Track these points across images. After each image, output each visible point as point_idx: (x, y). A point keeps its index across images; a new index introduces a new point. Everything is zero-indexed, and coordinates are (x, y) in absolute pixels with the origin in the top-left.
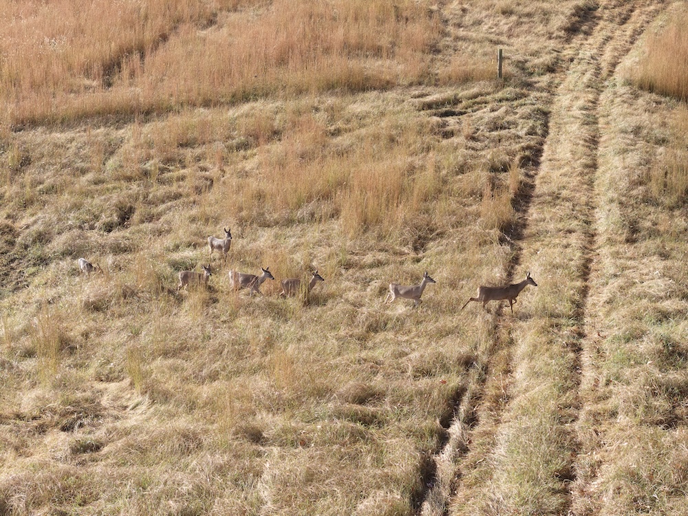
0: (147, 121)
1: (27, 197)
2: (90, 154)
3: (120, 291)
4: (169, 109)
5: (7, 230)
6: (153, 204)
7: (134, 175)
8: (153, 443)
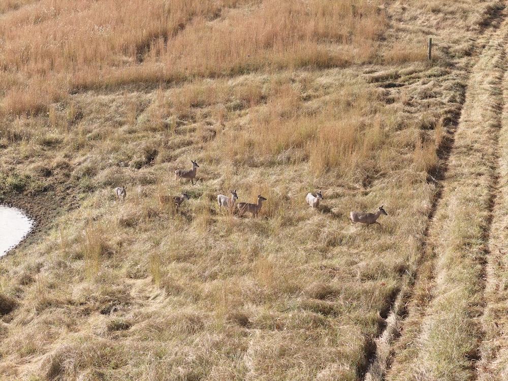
0: (168, 88)
1: (80, 142)
2: (126, 111)
3: (146, 212)
4: (184, 79)
5: (65, 166)
6: (172, 149)
7: (158, 127)
8: (168, 324)
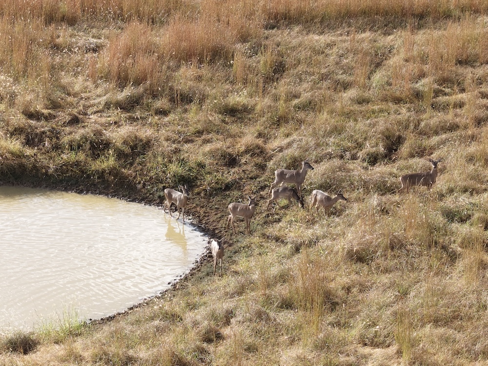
0: (420, 27)
1: (280, 113)
2: (353, 64)
3: (387, 241)
4: (447, 16)
5: (257, 151)
6: (425, 135)
7: (404, 96)
